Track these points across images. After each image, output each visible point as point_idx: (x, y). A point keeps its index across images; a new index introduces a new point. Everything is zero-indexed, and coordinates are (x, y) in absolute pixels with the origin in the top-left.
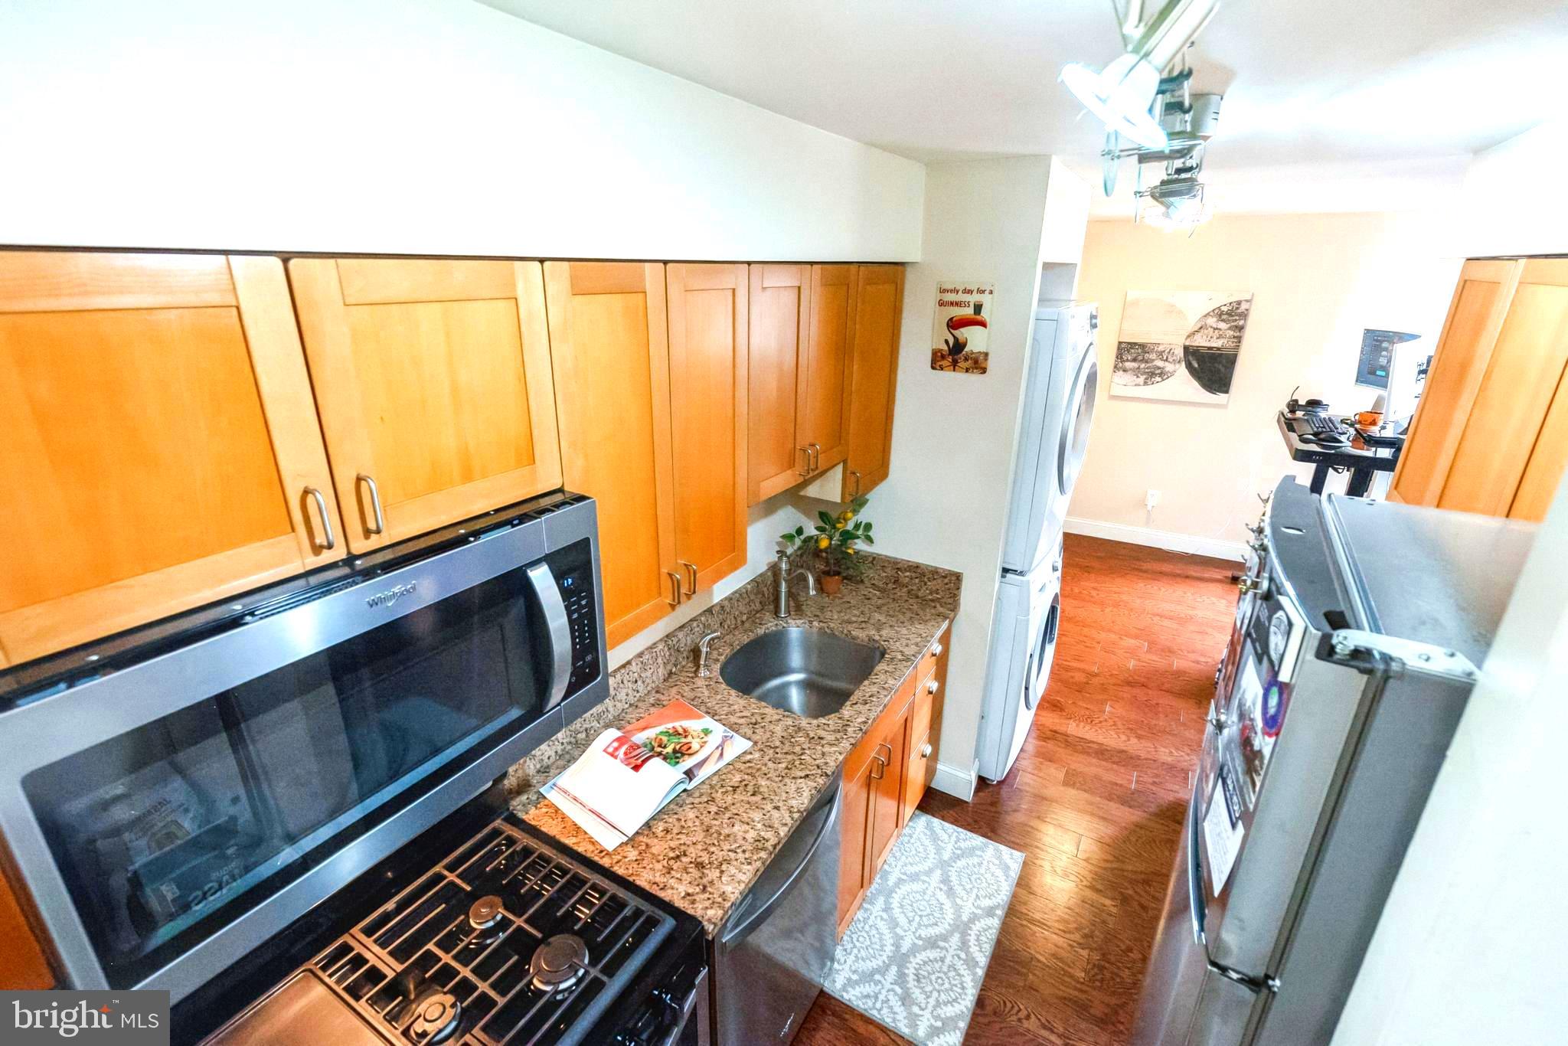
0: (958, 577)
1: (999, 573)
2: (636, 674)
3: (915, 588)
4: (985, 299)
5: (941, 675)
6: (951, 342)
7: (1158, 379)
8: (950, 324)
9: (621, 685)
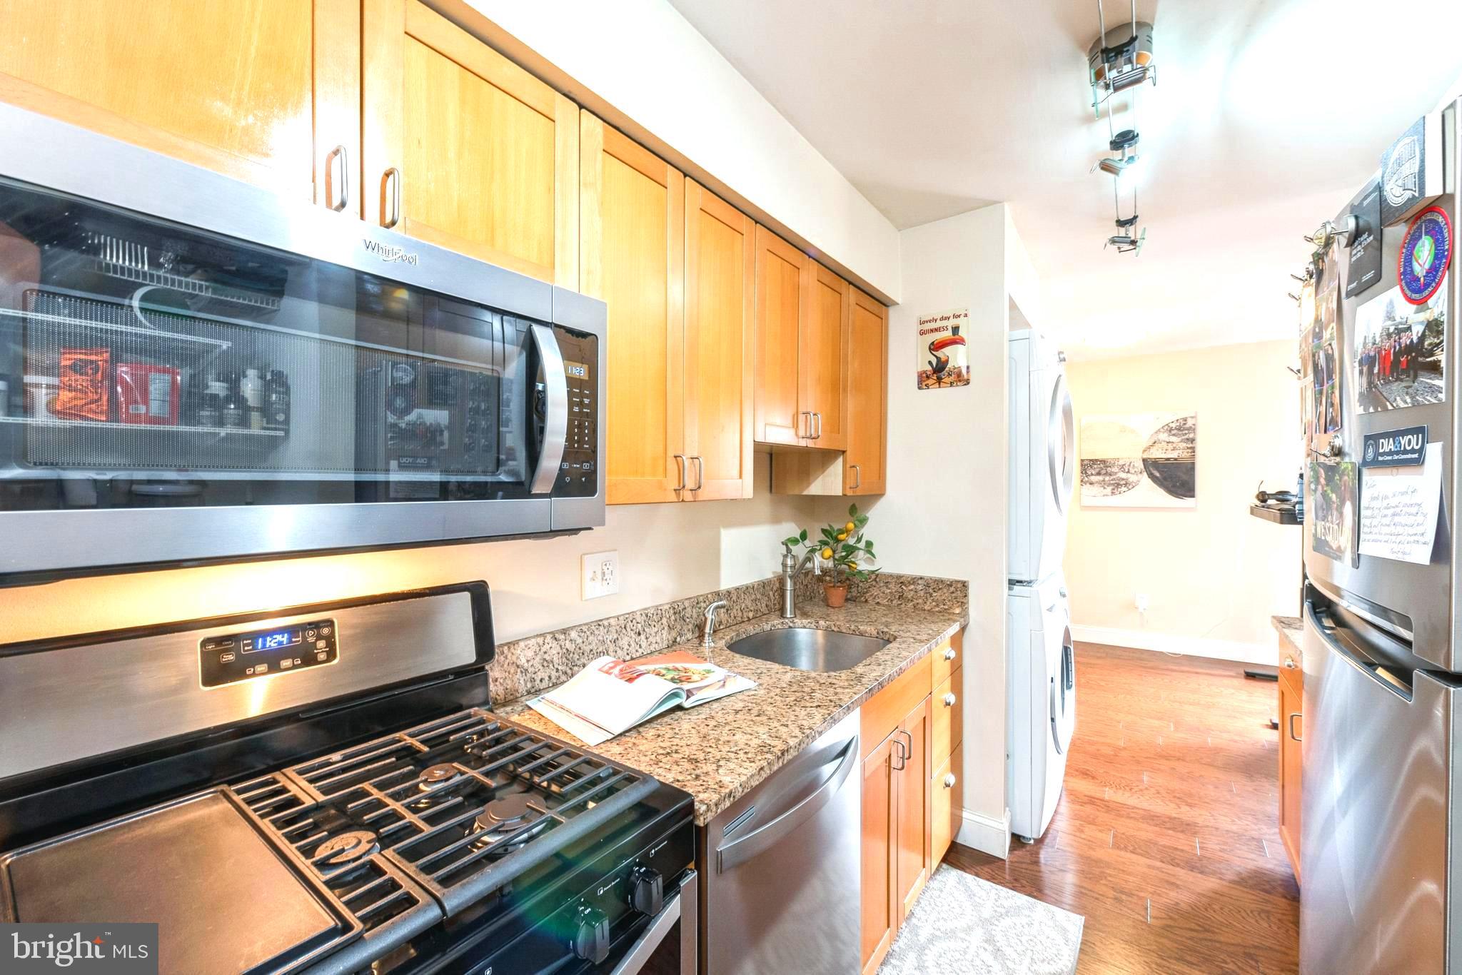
0: (964, 585)
1: (1006, 584)
2: (639, 626)
3: (920, 601)
4: (961, 322)
5: (957, 687)
6: (934, 362)
7: (1124, 489)
8: (932, 347)
9: (624, 631)
